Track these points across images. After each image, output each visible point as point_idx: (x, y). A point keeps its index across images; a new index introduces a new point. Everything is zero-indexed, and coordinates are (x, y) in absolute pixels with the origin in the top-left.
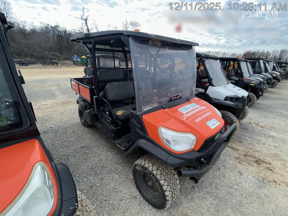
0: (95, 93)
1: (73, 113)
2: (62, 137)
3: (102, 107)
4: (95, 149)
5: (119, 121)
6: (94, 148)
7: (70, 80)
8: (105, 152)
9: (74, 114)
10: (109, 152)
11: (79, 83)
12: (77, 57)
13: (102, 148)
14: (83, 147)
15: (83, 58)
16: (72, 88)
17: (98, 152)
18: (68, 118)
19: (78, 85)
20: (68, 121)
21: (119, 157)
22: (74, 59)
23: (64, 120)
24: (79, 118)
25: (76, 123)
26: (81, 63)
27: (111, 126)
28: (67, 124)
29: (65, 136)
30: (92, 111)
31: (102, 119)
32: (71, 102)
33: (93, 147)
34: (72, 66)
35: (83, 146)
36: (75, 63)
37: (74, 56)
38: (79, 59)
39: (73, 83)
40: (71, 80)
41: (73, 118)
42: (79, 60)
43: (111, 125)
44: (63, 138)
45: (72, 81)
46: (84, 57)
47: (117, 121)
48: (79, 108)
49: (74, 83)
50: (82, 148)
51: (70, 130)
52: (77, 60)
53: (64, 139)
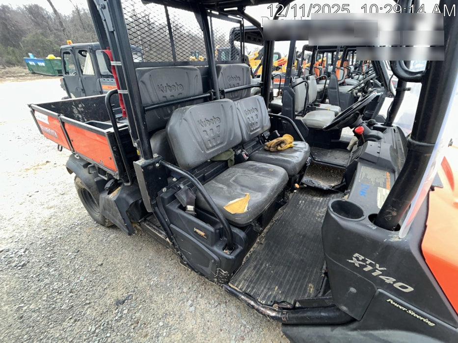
0: (135, 149)
1: (60, 192)
2: (46, 281)
3: (164, 190)
4: (159, 298)
5: (236, 230)
6: (155, 298)
7: (30, 109)
8: (190, 302)
9: (65, 196)
10: (201, 297)
11: (63, 117)
12: (35, 58)
13: (176, 291)
14: (124, 302)
15: (50, 60)
16: (42, 133)
17: (171, 305)
18: (52, 210)
19: (59, 124)
20: (53, 221)
21: (233, 309)
22: (31, 63)
23: (38, 220)
24: (82, 205)
25: (77, 222)
26: (48, 71)
27: (215, 249)
28: (54, 231)
29: (57, 273)
30: (124, 195)
31: (172, 226)
32: (47, 162)
33: (149, 292)
34: (29, 77)
35: (121, 298)
36: (35, 72)
37: (29, 56)
38: (41, 61)
39: (43, 117)
40: (34, 110)
41: (65, 207)
42: (43, 64)
43: (212, 245)
44: (52, 283)
45: (36, 113)
46: (51, 57)
47: (232, 233)
48: (76, 184)
49: (46, 117)
50: (121, 307)
51: (66, 247)
52: (37, 65)
53: (56, 285)
